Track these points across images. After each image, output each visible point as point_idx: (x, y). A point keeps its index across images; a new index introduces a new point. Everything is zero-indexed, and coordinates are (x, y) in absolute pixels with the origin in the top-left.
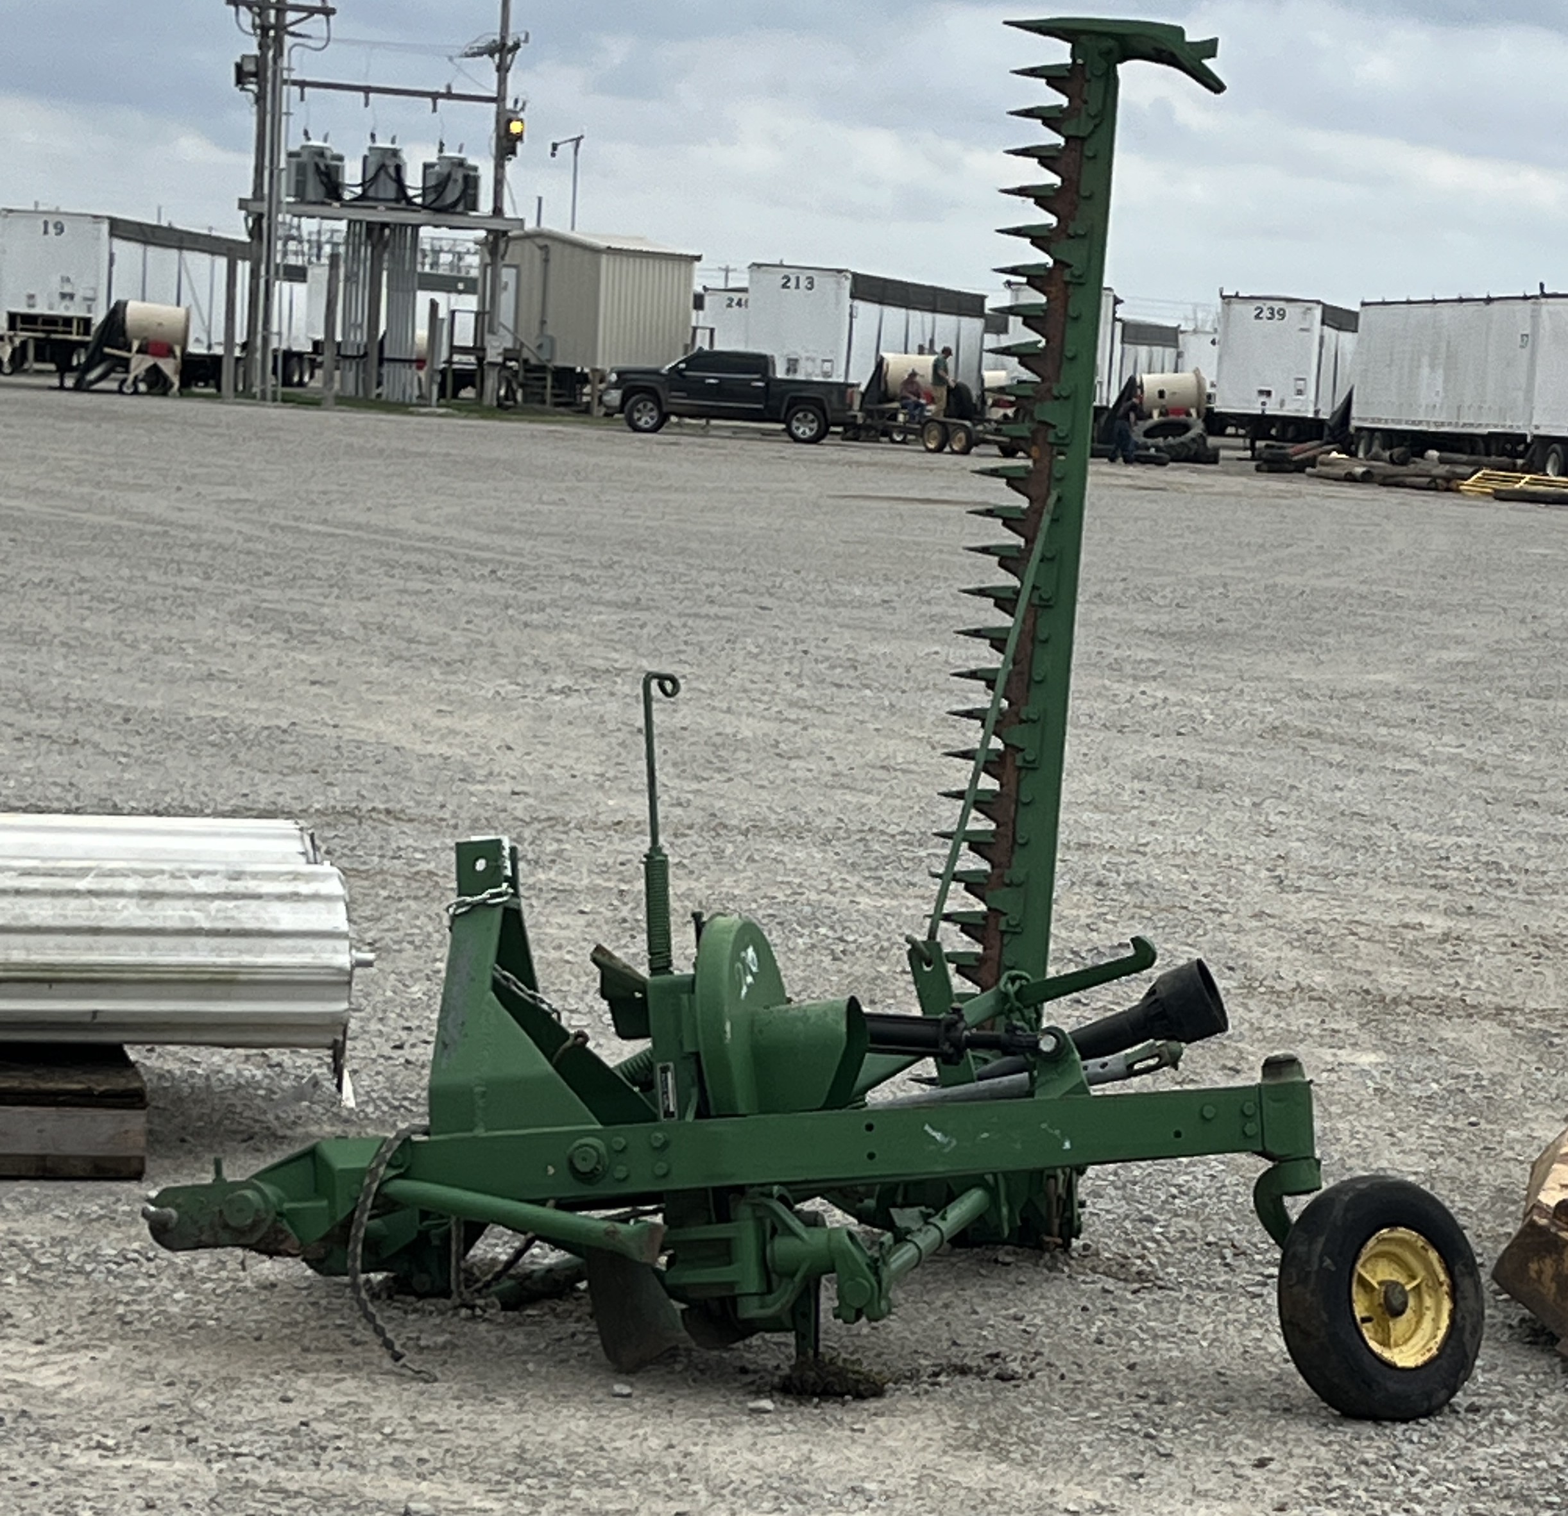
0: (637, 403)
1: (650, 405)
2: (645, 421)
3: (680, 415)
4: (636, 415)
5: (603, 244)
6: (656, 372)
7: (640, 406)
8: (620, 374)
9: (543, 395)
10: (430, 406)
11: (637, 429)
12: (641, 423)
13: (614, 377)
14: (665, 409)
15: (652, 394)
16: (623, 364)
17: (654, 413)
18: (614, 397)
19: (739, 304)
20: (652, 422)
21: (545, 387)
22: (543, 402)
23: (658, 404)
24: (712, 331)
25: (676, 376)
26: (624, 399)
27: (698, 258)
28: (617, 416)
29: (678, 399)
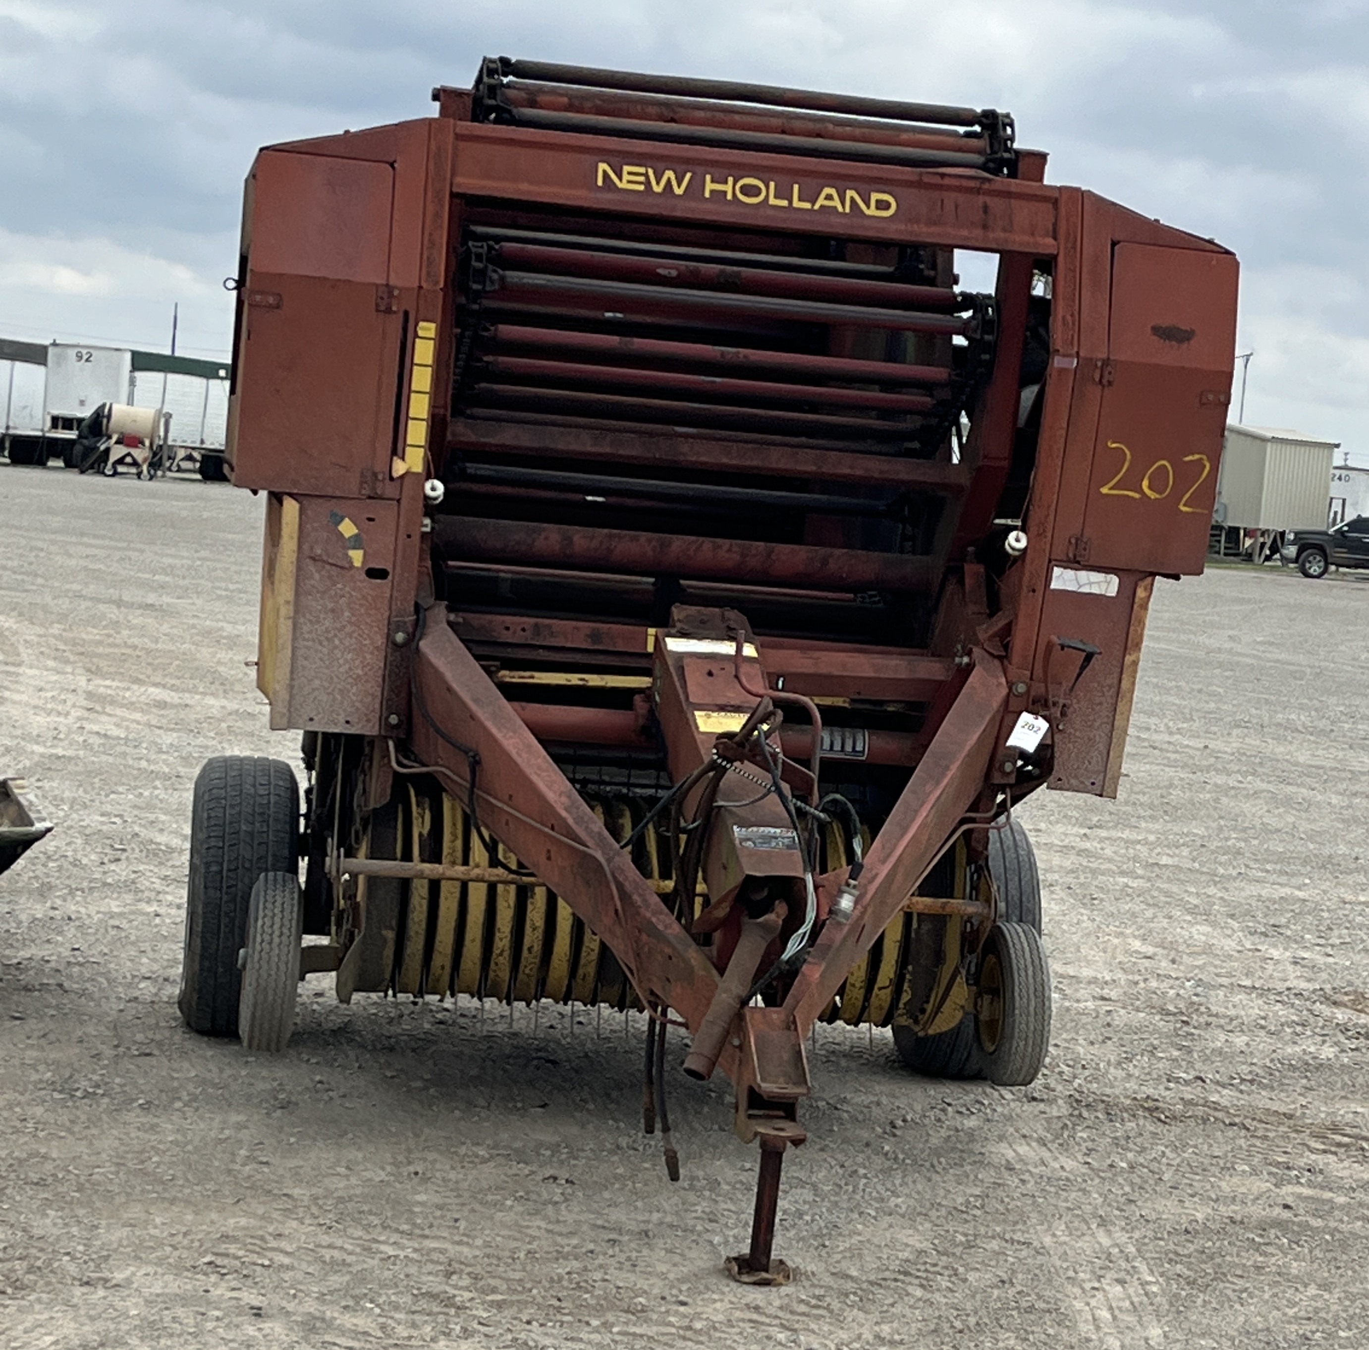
2: (1315, 569)
5: (1269, 435)
6: (1326, 534)
8: (1296, 534)
11: (1307, 575)
13: (1292, 537)
15: (1321, 549)
16: (1300, 527)
18: (1291, 551)
19: (1340, 478)
24: (1344, 501)
27: (1337, 446)
28: (1292, 565)
29: (1342, 554)
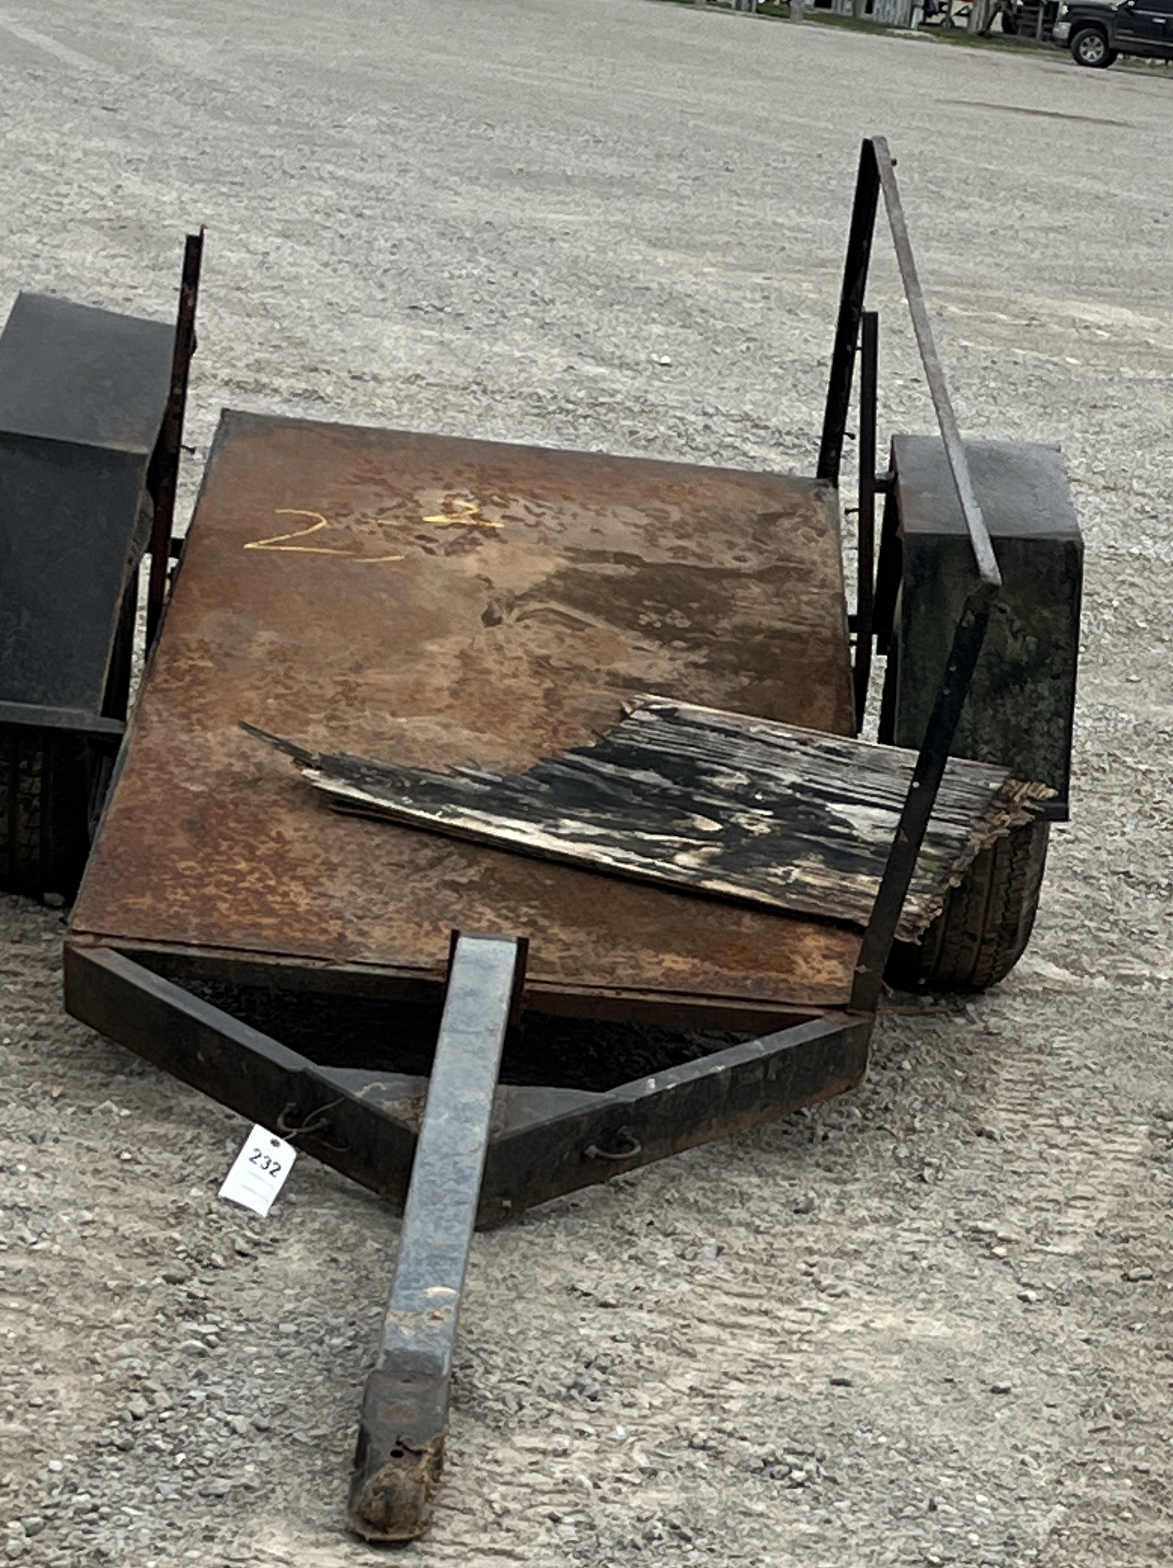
0: (1083, 37)
1: (1097, 40)
3: (1127, 53)
4: (1082, 49)
7: (1087, 40)
9: (1035, 28)
10: (909, 28)
12: (1087, 57)
14: (1111, 45)
17: (1101, 49)
20: (1097, 57)
21: (1036, 20)
22: (1033, 35)
23: (1105, 42)
25: (1125, 13)
26: (1073, 32)
